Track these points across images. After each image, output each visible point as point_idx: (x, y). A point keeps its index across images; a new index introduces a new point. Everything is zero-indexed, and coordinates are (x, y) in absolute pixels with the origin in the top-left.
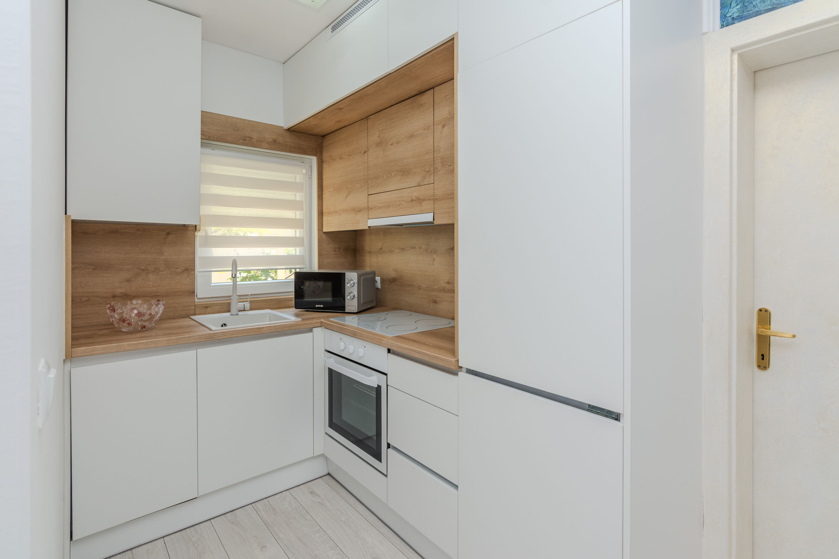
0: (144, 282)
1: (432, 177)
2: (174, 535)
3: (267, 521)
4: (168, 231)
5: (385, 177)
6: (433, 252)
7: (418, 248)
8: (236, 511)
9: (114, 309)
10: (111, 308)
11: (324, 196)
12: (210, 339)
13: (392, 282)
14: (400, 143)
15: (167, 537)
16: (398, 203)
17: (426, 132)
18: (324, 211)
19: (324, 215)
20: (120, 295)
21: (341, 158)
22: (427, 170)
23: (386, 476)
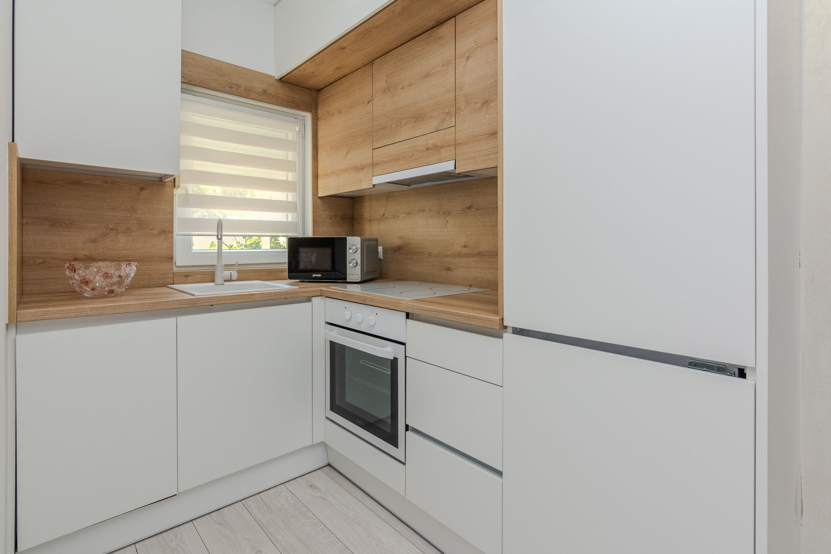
0: (112, 244)
1: (453, 119)
2: (148, 540)
3: (261, 520)
4: (142, 185)
5: (394, 126)
6: (446, 213)
7: (427, 210)
8: (223, 509)
9: (75, 269)
10: (71, 267)
11: (319, 157)
12: (193, 305)
13: (397, 251)
14: (412, 85)
15: (139, 543)
16: (410, 154)
17: (446, 68)
18: (320, 172)
19: (319, 178)
20: (84, 258)
21: (340, 112)
22: (447, 111)
23: (404, 464)
